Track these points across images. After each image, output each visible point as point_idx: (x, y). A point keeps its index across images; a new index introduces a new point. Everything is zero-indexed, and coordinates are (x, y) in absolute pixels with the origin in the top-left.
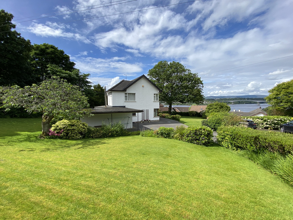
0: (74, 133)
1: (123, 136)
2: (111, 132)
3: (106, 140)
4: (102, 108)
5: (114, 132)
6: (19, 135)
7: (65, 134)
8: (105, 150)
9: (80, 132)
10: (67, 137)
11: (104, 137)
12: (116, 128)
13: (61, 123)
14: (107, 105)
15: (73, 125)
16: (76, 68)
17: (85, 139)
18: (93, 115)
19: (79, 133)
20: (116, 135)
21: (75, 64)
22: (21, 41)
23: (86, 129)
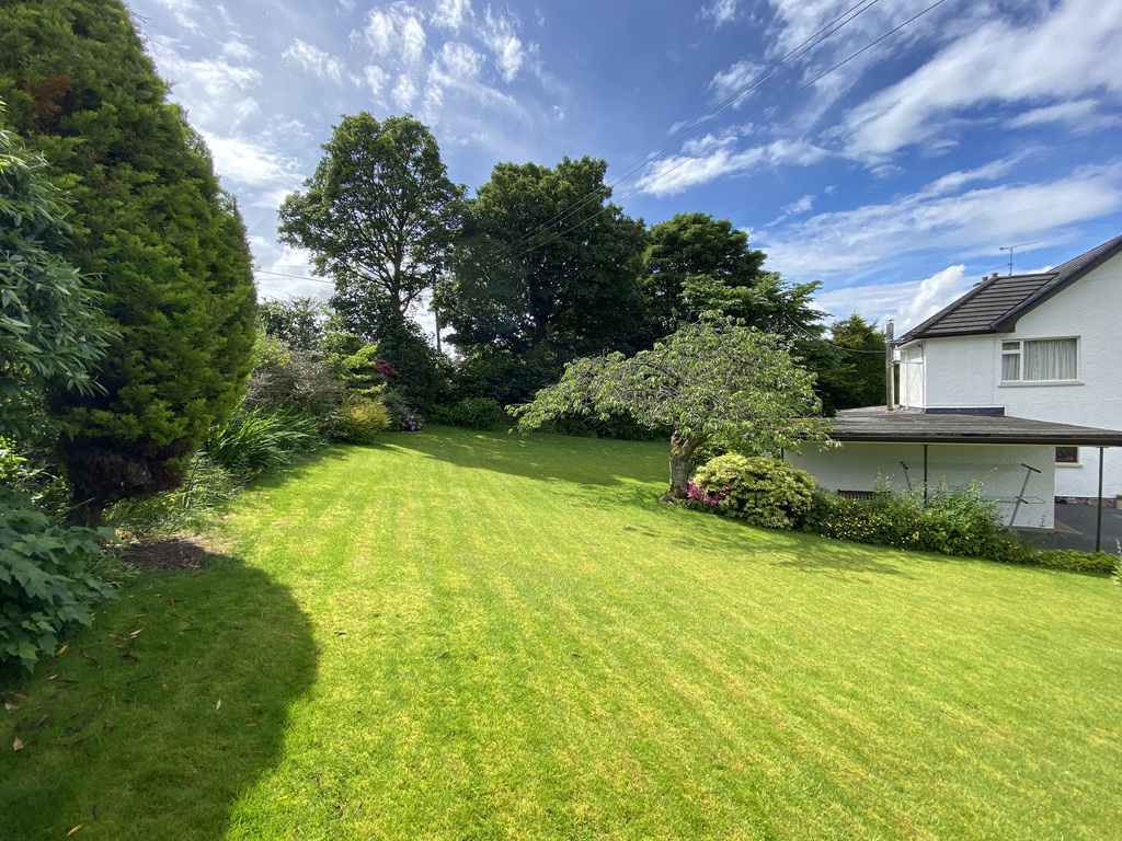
0: (764, 505)
1: (994, 560)
2: (921, 527)
3: (896, 559)
4: (870, 415)
5: (937, 531)
6: (619, 484)
7: (733, 501)
8: (900, 601)
9: (785, 503)
10: (741, 515)
11: (887, 544)
12: (948, 513)
13: (724, 465)
14: (897, 402)
15: (762, 477)
16: (767, 270)
17: (802, 536)
18: (838, 444)
19: (781, 507)
20: (951, 545)
21: (764, 256)
22: (625, 229)
23: (806, 496)
